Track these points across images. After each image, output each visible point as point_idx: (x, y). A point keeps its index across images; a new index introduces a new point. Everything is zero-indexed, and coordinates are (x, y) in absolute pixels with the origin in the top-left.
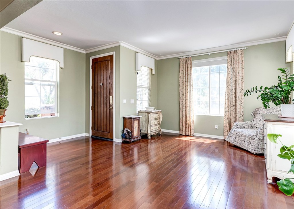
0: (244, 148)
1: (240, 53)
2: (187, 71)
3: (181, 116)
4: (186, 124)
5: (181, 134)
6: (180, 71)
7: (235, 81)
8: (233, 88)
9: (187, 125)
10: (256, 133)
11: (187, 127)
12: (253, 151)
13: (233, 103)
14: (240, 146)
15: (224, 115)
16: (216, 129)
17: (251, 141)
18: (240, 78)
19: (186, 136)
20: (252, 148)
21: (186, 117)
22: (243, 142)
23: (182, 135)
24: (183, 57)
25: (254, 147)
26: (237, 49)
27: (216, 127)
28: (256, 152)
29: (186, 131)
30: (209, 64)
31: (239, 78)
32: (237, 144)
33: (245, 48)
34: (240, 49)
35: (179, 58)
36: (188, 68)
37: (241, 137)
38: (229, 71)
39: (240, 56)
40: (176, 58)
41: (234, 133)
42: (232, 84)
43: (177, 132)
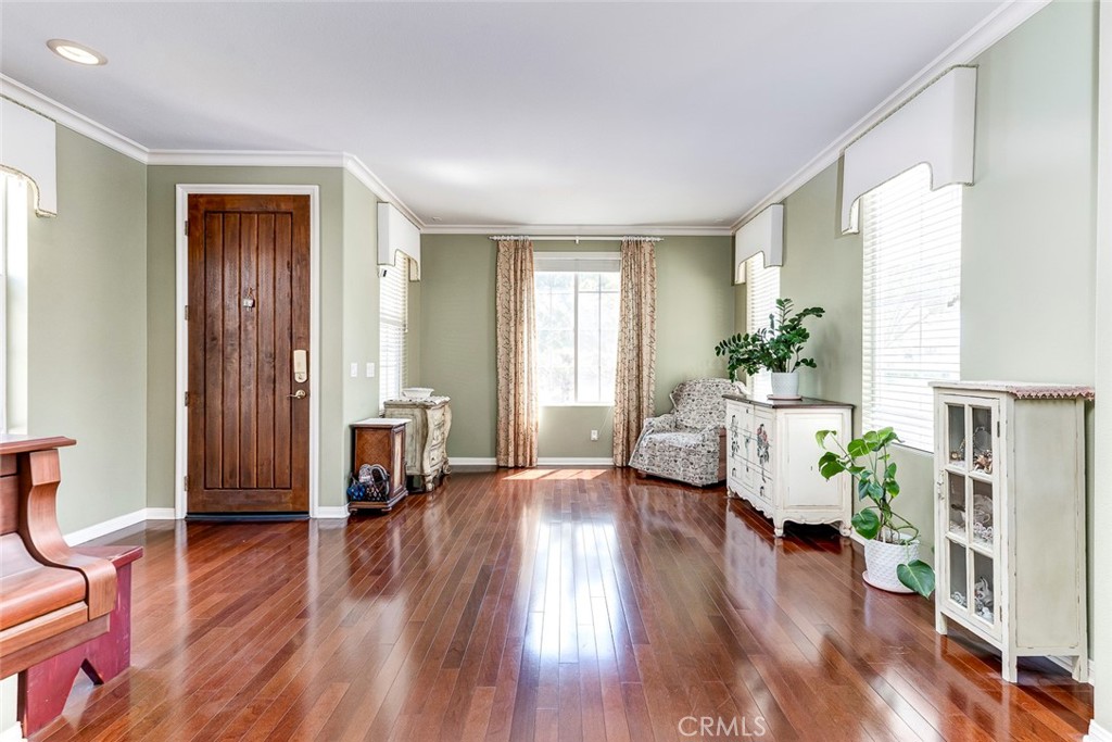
0: (674, 477)
1: (647, 248)
2: (520, 276)
3: (502, 413)
4: (516, 434)
5: (502, 464)
6: (499, 277)
7: (639, 316)
8: (633, 334)
9: (521, 437)
10: (701, 439)
11: (521, 443)
12: (698, 482)
13: (635, 372)
14: (665, 475)
15: (613, 404)
16: (594, 441)
17: (692, 458)
18: (649, 310)
19: (517, 468)
20: (693, 476)
21: (517, 415)
22: (672, 464)
23: (507, 467)
24: (508, 238)
25: (698, 471)
26: (643, 239)
27: (594, 436)
28: (705, 482)
29: (516, 455)
30: (576, 266)
31: (646, 310)
32: (657, 471)
33: (659, 239)
34: (648, 239)
35: (495, 238)
36: (521, 271)
37: (667, 453)
38: (624, 290)
39: (647, 255)
40: (487, 236)
41: (650, 445)
42: (632, 324)
43: (490, 461)
